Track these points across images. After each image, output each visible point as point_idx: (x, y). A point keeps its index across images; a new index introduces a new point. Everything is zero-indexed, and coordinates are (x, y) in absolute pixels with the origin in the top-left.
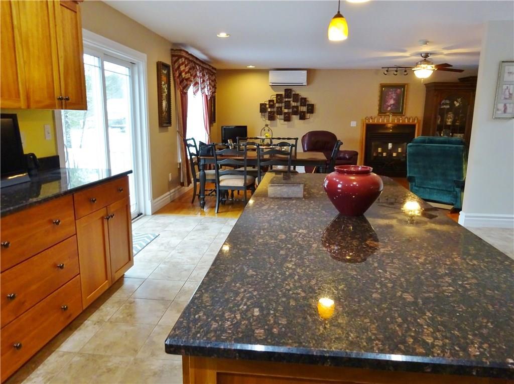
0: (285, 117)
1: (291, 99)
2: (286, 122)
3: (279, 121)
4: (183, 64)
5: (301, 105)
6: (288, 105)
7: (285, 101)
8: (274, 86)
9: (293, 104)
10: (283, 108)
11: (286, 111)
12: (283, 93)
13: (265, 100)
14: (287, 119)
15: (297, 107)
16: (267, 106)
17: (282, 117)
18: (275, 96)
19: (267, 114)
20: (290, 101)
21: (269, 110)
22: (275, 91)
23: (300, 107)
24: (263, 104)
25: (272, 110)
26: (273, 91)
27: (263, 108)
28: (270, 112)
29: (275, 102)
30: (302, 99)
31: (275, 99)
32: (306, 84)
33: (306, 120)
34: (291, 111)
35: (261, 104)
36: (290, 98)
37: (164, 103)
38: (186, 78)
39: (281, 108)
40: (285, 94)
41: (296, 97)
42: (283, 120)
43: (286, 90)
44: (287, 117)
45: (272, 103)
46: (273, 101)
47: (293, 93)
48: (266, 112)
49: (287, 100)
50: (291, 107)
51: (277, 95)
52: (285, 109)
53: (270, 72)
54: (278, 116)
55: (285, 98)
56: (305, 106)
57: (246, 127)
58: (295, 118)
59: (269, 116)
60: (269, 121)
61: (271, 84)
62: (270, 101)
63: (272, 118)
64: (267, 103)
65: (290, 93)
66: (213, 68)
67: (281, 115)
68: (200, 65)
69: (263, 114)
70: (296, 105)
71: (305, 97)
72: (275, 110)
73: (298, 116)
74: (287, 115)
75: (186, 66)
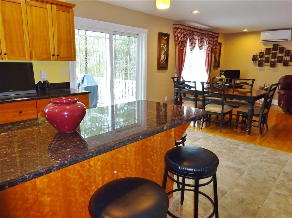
0: (271, 64)
1: (278, 52)
2: (272, 68)
3: (267, 67)
4: (179, 32)
5: (285, 56)
6: (274, 56)
7: (273, 53)
8: (265, 42)
9: (279, 55)
10: (270, 58)
11: (273, 60)
12: (271, 47)
13: (257, 52)
14: (273, 65)
15: (282, 57)
16: (258, 57)
17: (269, 64)
18: (265, 49)
19: (257, 62)
20: (276, 53)
21: (260, 59)
22: (265, 46)
23: (284, 57)
24: (255, 55)
25: (262, 59)
26: (264, 46)
27: (255, 58)
28: (259, 61)
29: (264, 54)
30: (287, 51)
31: (264, 52)
32: (291, 40)
33: (288, 67)
34: (276, 60)
35: (253, 55)
36: (277, 50)
37: (163, 57)
38: (182, 41)
39: (269, 58)
40: (273, 47)
41: (282, 50)
42: (269, 67)
43: (274, 45)
44: (272, 64)
45: (262, 55)
46: (263, 53)
47: (280, 47)
48: (257, 61)
49: (274, 52)
50: (277, 57)
51: (267, 49)
52: (272, 58)
53: (261, 32)
54: (266, 64)
55: (273, 50)
56: (289, 56)
57: (239, 71)
58: (280, 65)
59: (258, 63)
60: (259, 67)
61: (262, 41)
62: (260, 53)
63: (260, 65)
64: (258, 54)
65: (277, 47)
66: (214, 33)
67: (268, 62)
68: (198, 32)
69: (254, 62)
70: (281, 55)
71: (289, 49)
72: (264, 59)
73: (282, 64)
74: (273, 63)
75: (181, 34)
